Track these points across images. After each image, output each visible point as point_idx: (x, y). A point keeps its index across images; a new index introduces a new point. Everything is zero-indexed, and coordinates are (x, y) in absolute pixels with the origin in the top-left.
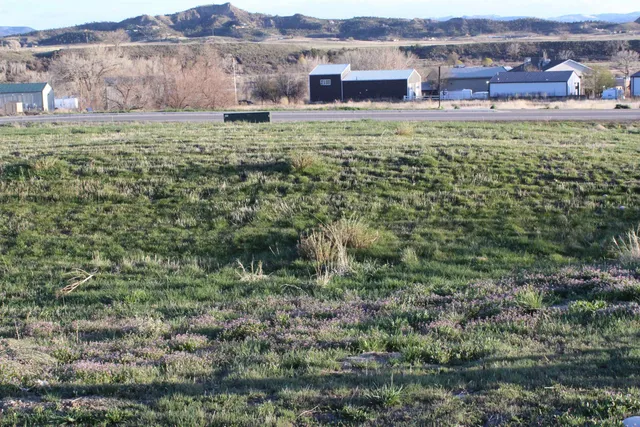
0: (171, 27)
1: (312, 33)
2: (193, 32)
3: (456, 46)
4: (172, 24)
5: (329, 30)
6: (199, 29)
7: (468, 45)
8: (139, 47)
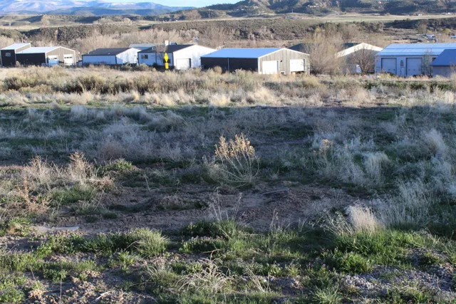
0: (268, 7)
1: (364, 10)
2: (282, 10)
3: (435, 20)
4: (269, 4)
5: (376, 8)
6: (286, 8)
7: (445, 19)
8: (206, 22)
